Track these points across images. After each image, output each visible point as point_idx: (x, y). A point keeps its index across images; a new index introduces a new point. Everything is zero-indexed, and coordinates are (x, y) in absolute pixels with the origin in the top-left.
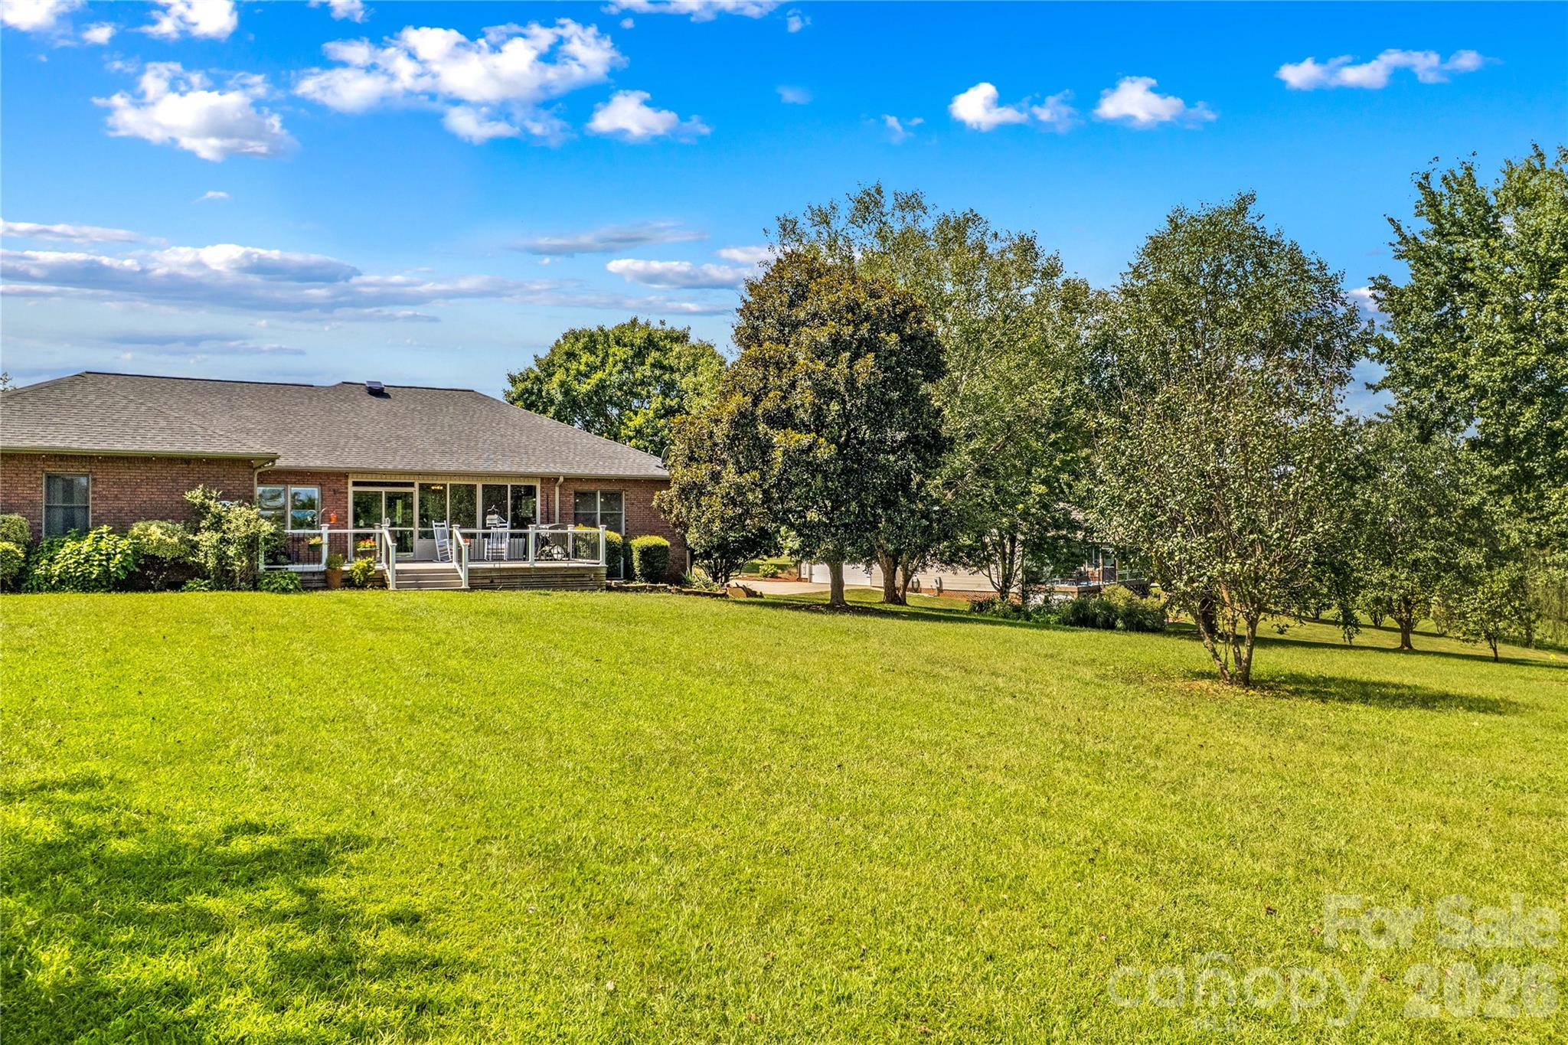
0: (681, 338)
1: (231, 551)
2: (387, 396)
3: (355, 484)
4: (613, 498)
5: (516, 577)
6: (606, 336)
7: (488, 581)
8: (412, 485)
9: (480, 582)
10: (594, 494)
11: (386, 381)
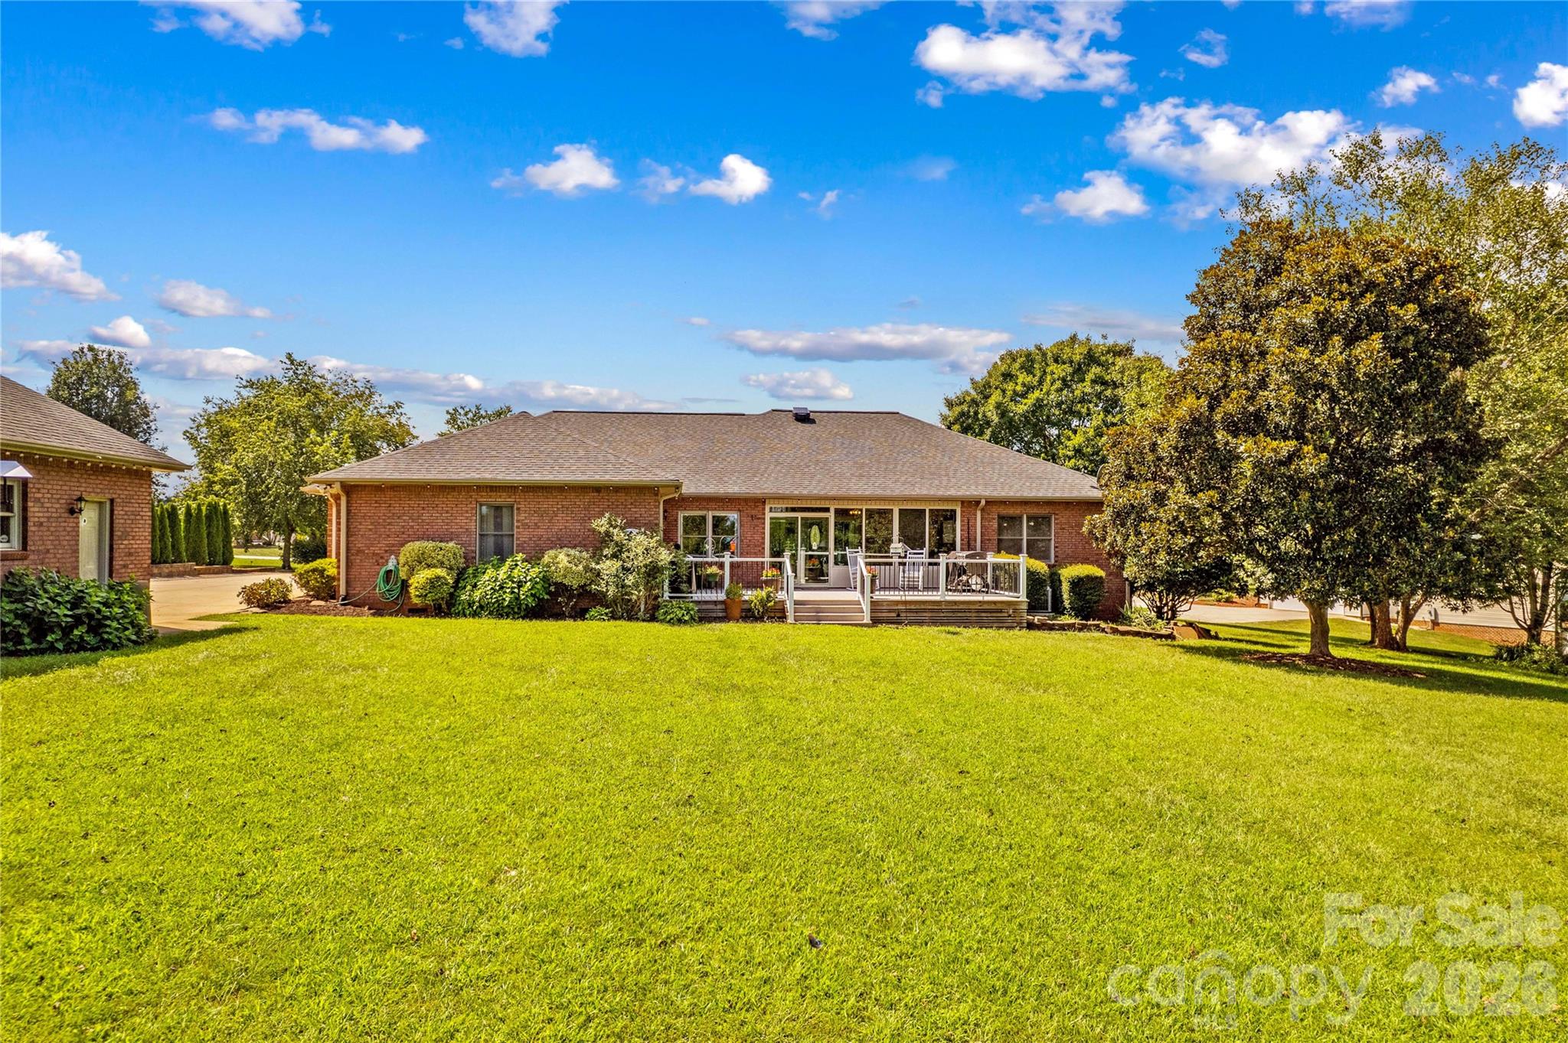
0: (1126, 352)
1: (630, 580)
2: (813, 422)
3: (772, 510)
4: (1040, 522)
5: (924, 610)
6: (1044, 355)
7: (894, 615)
8: (827, 510)
9: (883, 616)
10: (1020, 518)
11: (812, 406)
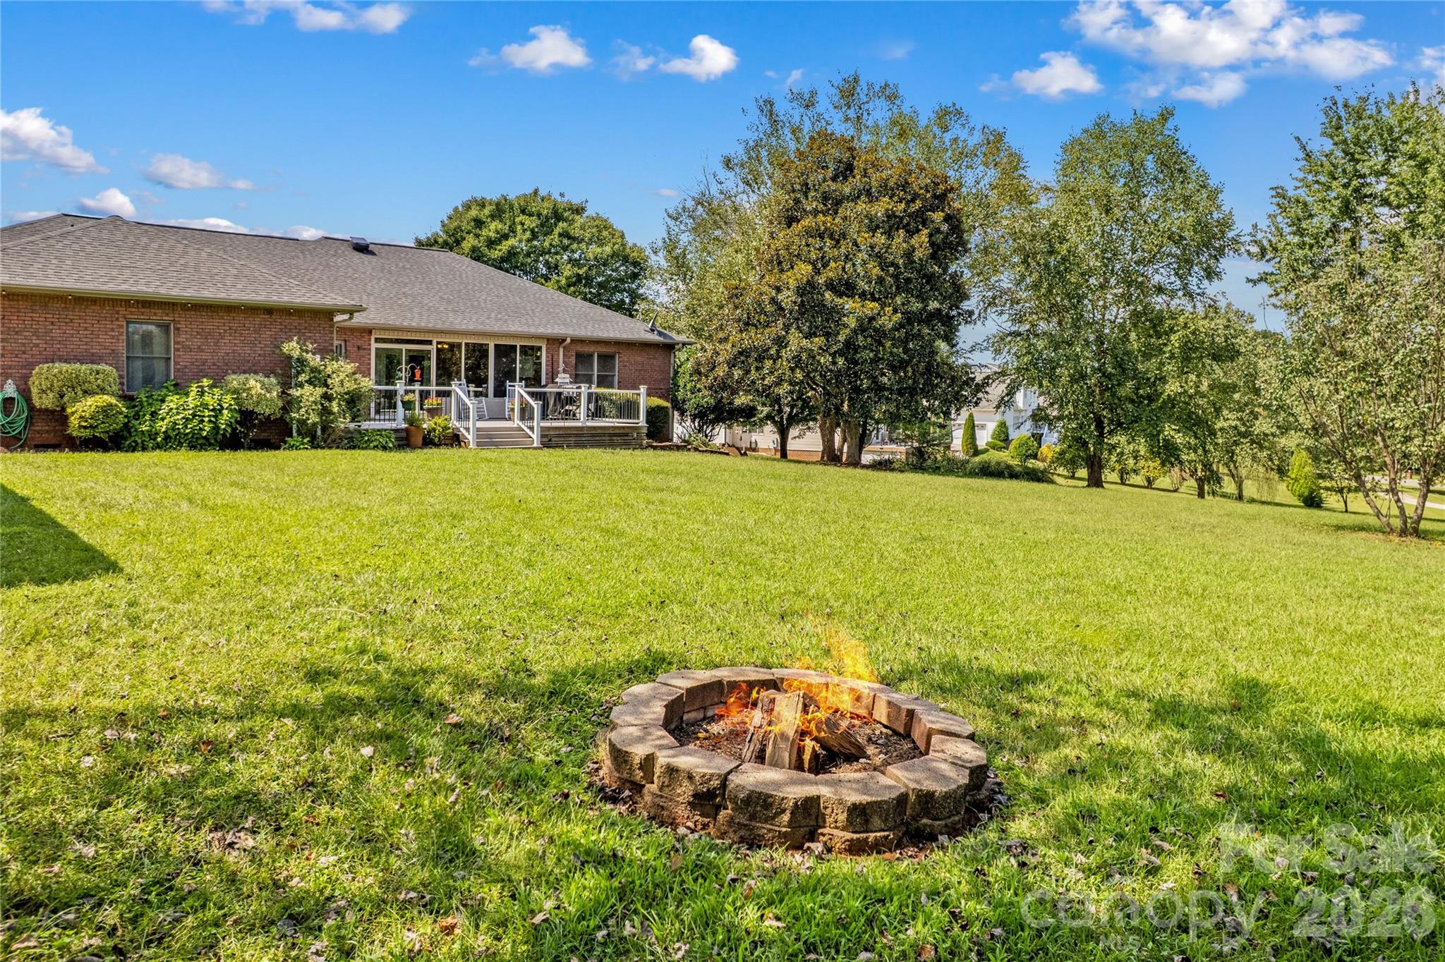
0: (579, 210)
1: (335, 407)
2: (373, 253)
3: (377, 340)
4: (606, 359)
6: (511, 207)
8: (430, 342)
10: (591, 356)
